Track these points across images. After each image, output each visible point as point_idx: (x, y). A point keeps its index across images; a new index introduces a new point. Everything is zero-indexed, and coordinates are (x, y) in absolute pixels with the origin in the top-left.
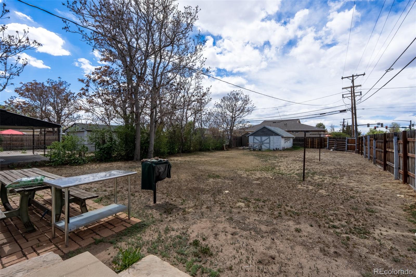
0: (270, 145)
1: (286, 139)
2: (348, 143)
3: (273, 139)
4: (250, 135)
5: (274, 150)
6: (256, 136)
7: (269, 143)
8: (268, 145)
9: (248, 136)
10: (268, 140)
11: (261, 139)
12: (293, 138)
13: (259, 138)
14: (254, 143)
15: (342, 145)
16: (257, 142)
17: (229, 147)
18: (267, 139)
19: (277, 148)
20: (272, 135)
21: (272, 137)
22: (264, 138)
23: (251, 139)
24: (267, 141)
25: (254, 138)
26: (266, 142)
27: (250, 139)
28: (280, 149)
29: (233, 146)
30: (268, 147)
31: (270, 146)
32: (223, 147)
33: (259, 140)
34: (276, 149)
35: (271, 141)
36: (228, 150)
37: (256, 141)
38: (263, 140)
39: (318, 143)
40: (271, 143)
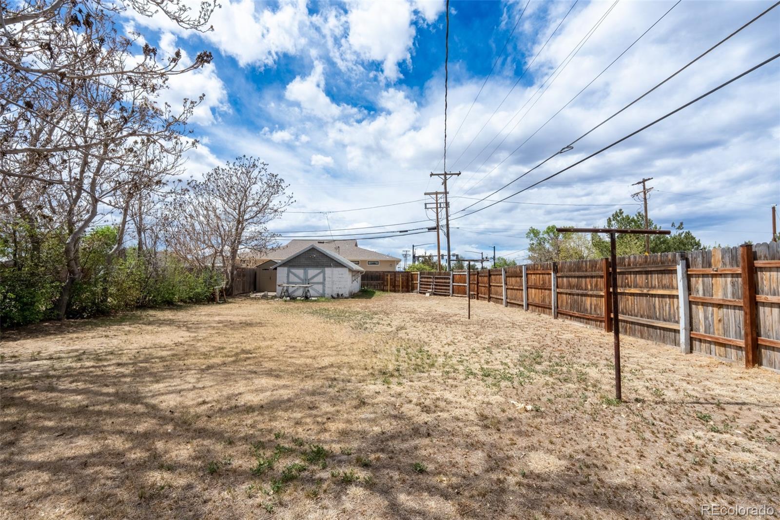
0: (324, 286)
1: (354, 274)
2: (453, 282)
3: (332, 274)
4: (280, 266)
5: (333, 297)
6: (294, 266)
7: (323, 283)
8: (319, 288)
9: (276, 269)
10: (321, 275)
11: (306, 274)
12: (362, 272)
13: (300, 272)
14: (288, 283)
15: (444, 286)
16: (297, 280)
17: (228, 295)
18: (319, 274)
19: (340, 293)
20: (330, 266)
21: (328, 271)
22: (312, 272)
23: (282, 274)
24: (320, 278)
25: (289, 272)
26: (315, 280)
27: (278, 275)
28: (345, 295)
29: (235, 292)
30: (321, 291)
31: (324, 290)
32: (213, 294)
33: (302, 276)
34: (338, 295)
35: (327, 279)
36: (225, 302)
37: (293, 278)
38: (309, 277)
39: (402, 283)
40: (326, 283)
